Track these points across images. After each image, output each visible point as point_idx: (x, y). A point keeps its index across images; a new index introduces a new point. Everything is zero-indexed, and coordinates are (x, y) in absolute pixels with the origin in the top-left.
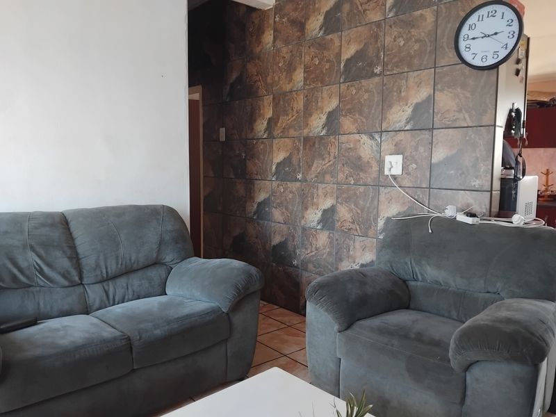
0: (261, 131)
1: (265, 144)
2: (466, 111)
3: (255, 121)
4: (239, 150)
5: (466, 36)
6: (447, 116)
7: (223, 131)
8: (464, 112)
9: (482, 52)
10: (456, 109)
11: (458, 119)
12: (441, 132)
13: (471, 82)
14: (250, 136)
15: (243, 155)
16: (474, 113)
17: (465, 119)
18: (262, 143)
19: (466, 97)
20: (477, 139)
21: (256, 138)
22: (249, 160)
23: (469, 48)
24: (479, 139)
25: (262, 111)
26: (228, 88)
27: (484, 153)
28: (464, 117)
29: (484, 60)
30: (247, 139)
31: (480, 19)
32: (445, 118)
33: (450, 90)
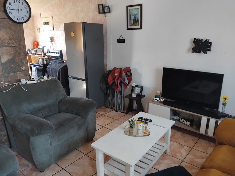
2: (13, 40)
5: (9, 7)
6: (5, 42)
8: (12, 40)
9: (17, 16)
10: (9, 39)
11: (10, 43)
12: (3, 49)
13: (13, 28)
16: (17, 40)
17: (13, 43)
19: (12, 34)
20: (20, 51)
23: (11, 13)
24: (21, 51)
27: (24, 56)
28: (13, 42)
29: (18, 20)
31: (14, 2)
32: (4, 42)
33: (3, 30)
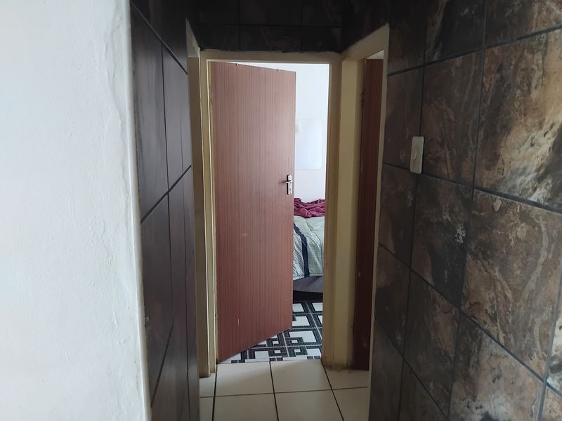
0: (524, 172)
1: (534, 225)
3: (507, 129)
4: (451, 212)
7: (418, 142)
14: (486, 178)
15: (461, 232)
18: (525, 217)
21: (503, 190)
22: (476, 257)
25: (535, 94)
26: (439, 19)
30: (473, 186)
